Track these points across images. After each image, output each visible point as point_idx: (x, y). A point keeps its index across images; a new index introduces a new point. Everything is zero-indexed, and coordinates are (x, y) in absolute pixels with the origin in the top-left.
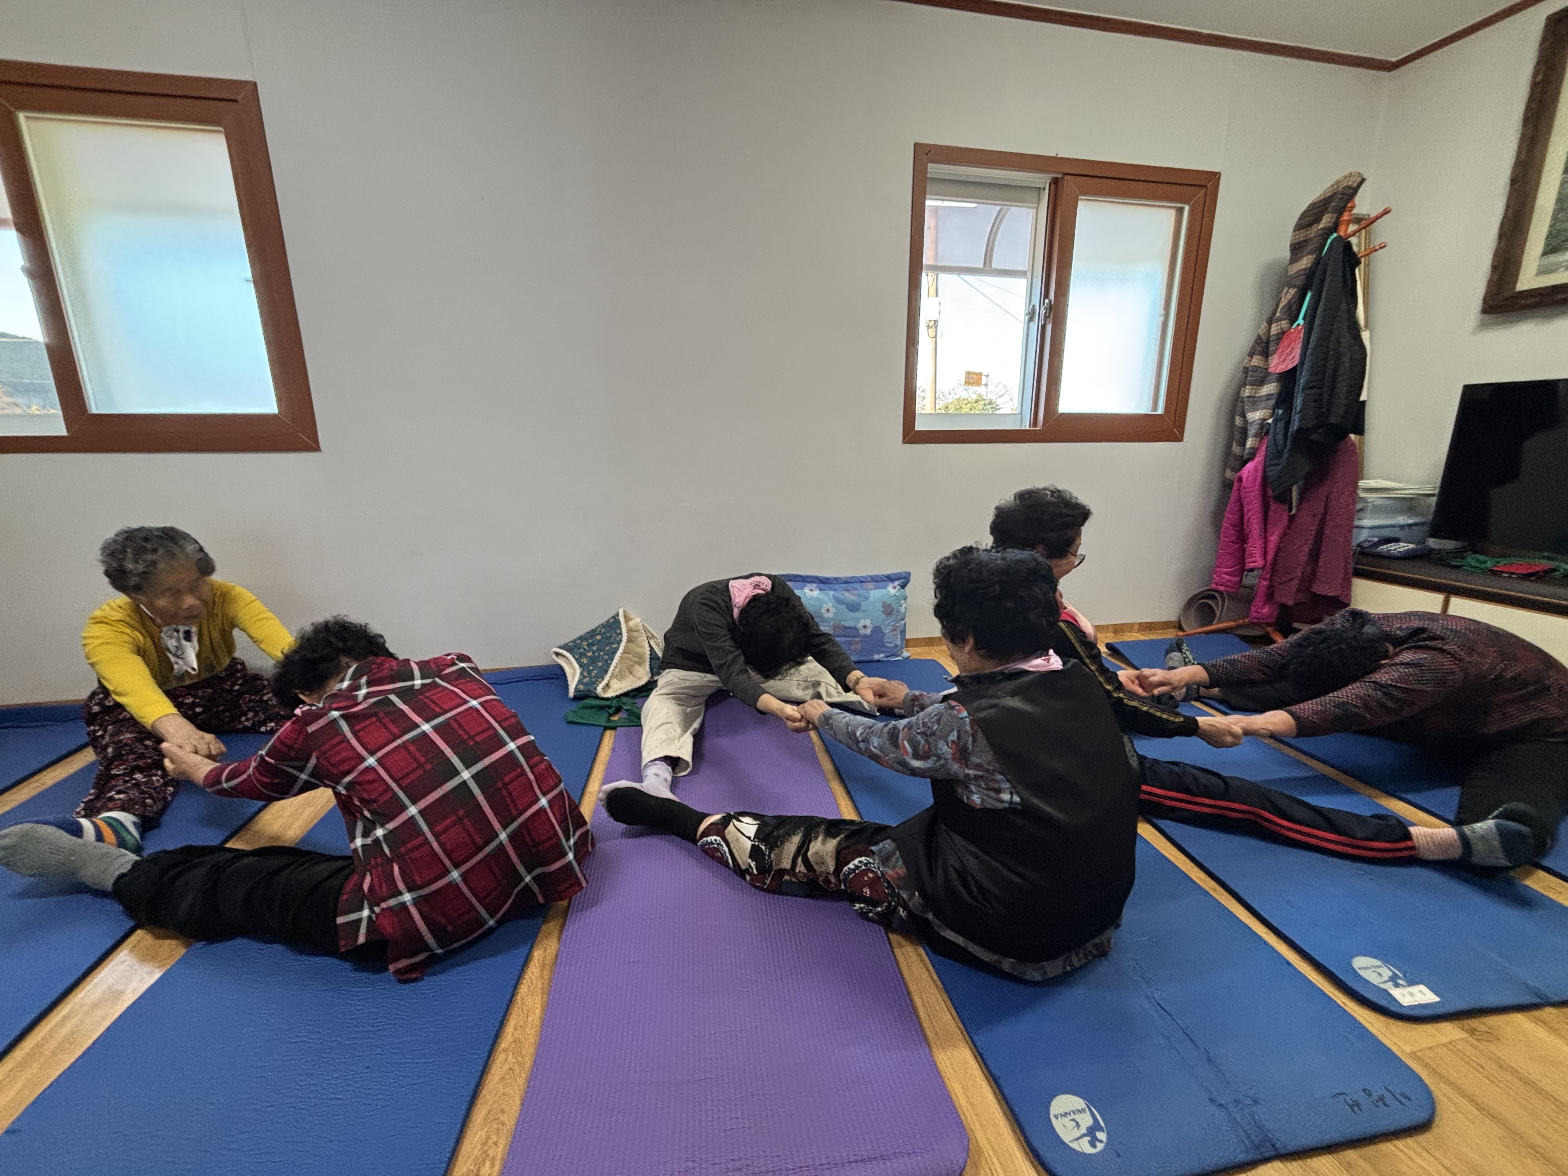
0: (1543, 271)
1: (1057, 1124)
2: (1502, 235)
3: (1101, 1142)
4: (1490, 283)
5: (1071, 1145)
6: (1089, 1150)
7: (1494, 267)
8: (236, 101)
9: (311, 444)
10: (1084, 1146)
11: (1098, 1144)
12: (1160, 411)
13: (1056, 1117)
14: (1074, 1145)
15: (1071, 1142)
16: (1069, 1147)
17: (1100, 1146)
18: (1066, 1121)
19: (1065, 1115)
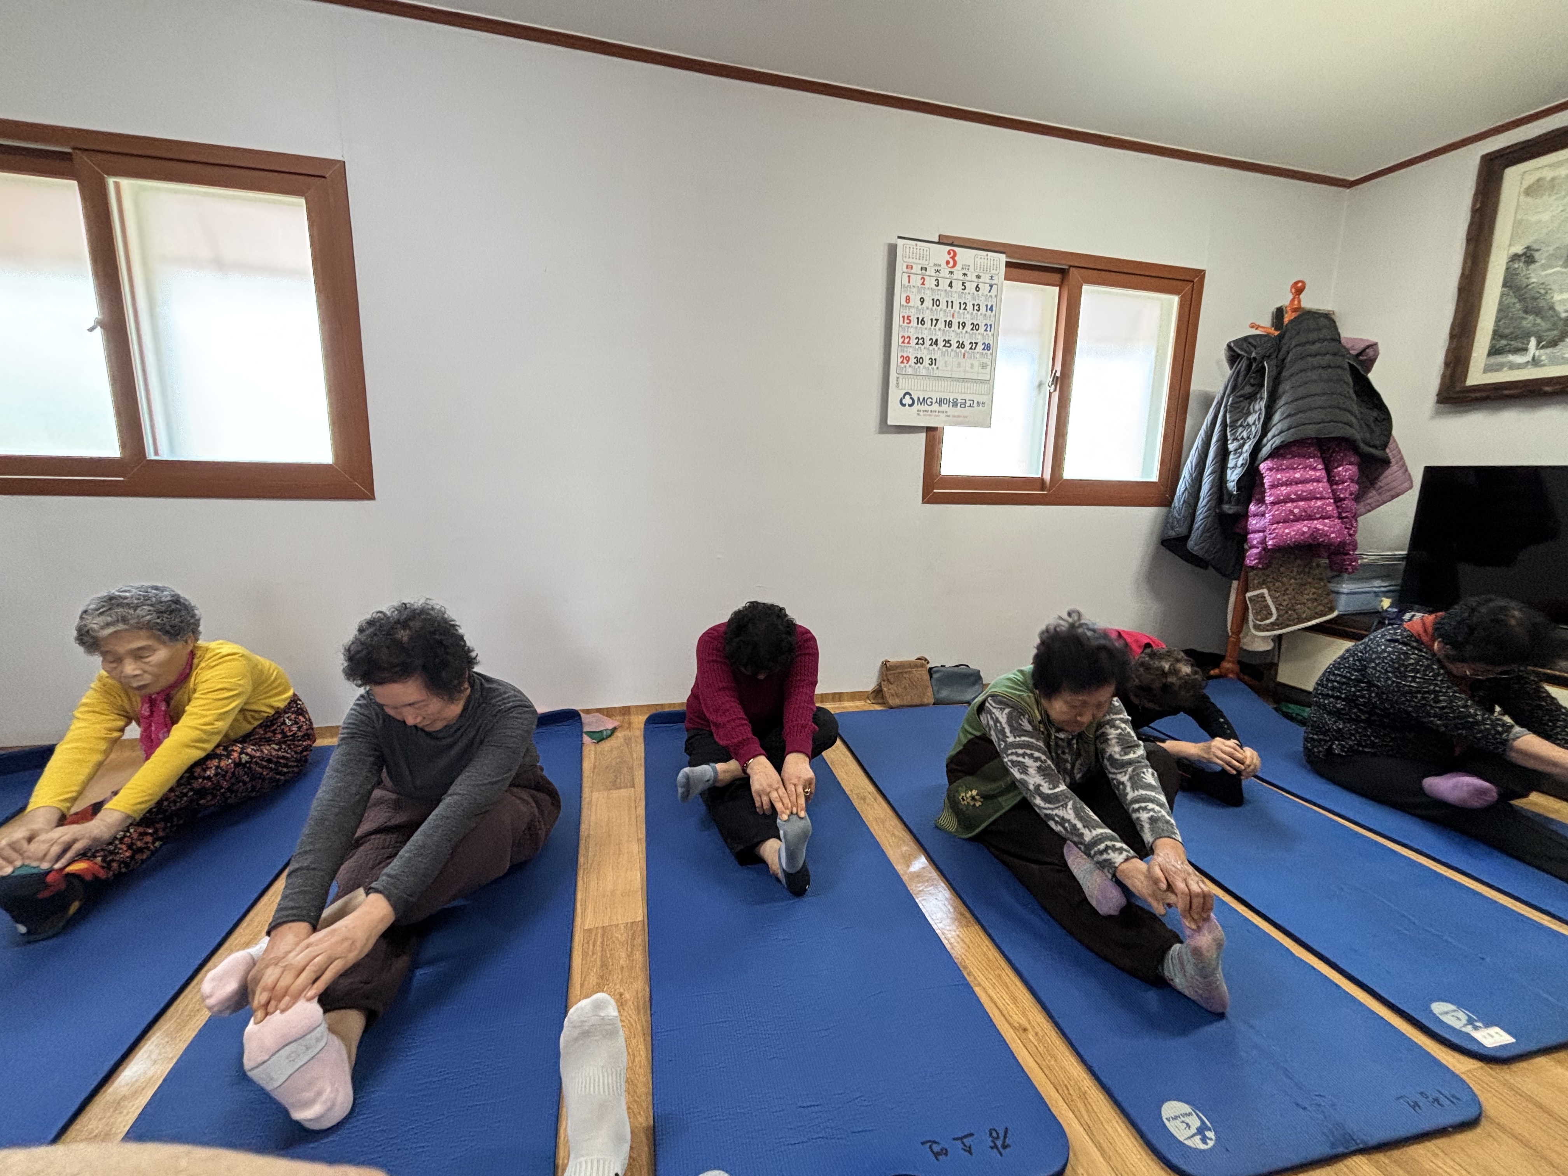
0: (1487, 369)
1: (1171, 1126)
2: (1452, 336)
3: (1211, 1139)
4: (1444, 376)
5: (1186, 1142)
6: (1202, 1147)
7: (1447, 364)
8: (324, 177)
9: (367, 493)
10: (1196, 1143)
11: (1208, 1141)
12: (1154, 479)
13: (1168, 1120)
14: (1188, 1143)
15: (1186, 1139)
16: (1184, 1144)
17: (1211, 1143)
18: (1178, 1122)
19: (1176, 1118)
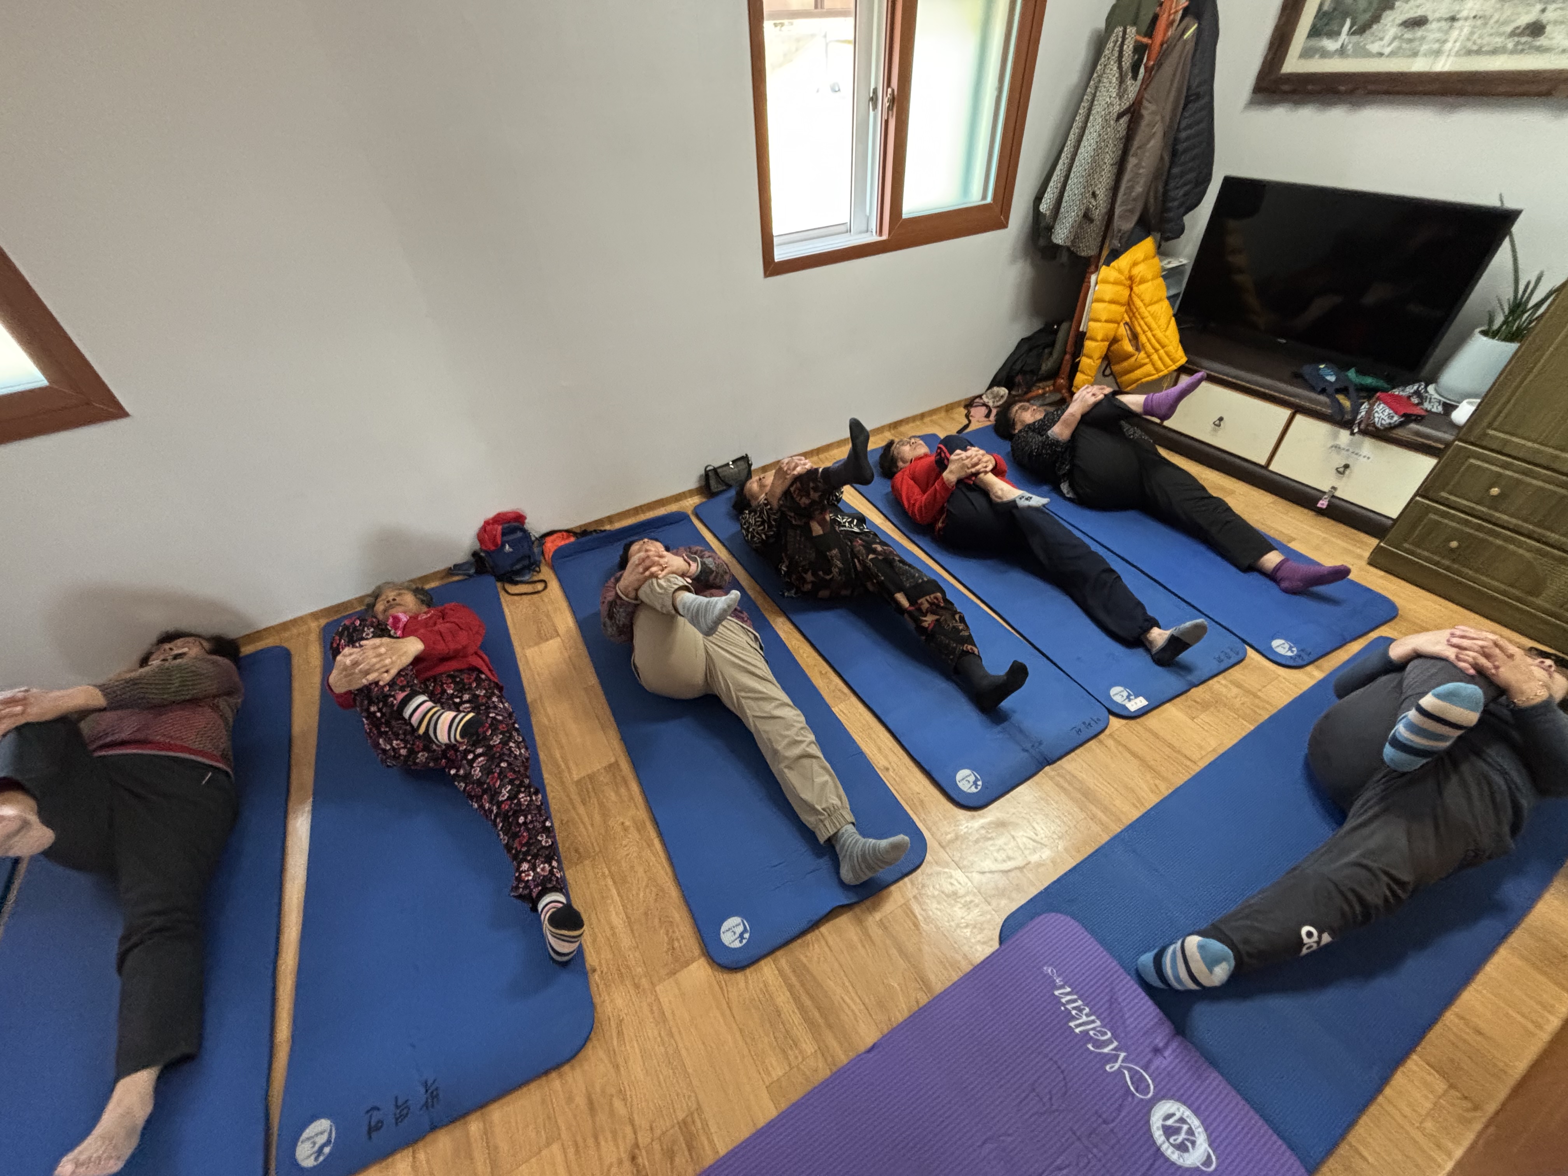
1: (960, 785)
12: (989, 200)
13: (959, 781)
14: (969, 791)
17: (979, 788)
19: (963, 779)
